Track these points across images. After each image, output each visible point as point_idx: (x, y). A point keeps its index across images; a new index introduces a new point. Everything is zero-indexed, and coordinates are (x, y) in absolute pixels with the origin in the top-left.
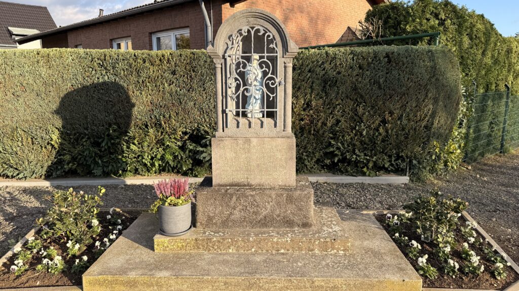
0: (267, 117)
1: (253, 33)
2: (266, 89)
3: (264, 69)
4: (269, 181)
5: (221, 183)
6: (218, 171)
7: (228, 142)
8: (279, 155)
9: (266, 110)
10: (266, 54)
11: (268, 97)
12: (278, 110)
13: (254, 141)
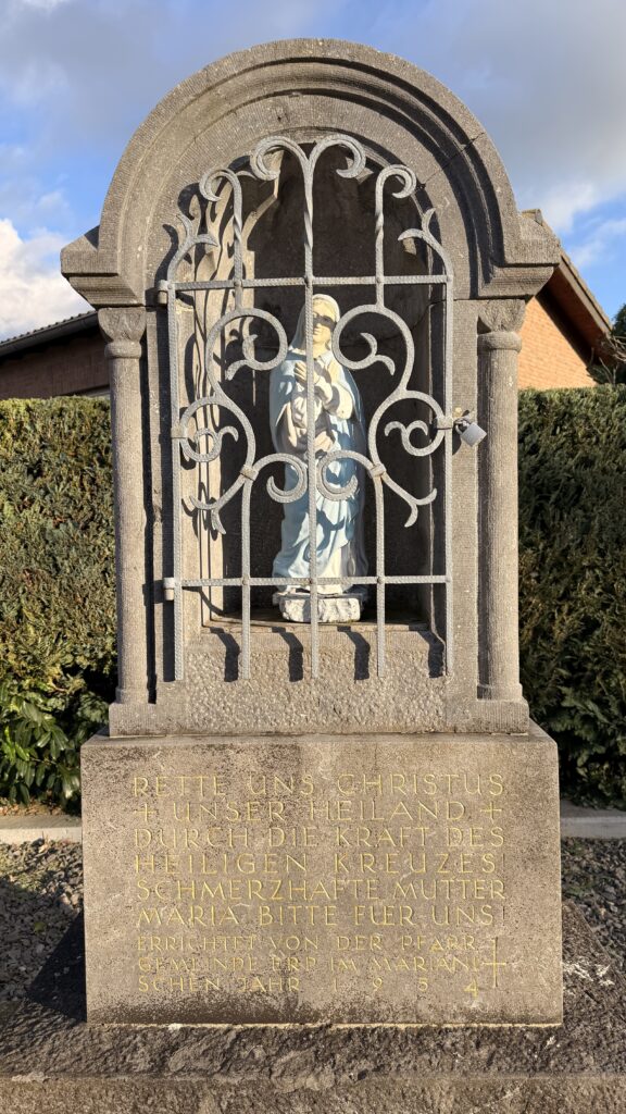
0: (389, 619)
1: (308, 167)
2: (382, 468)
3: (372, 358)
4: (407, 991)
5: (133, 1003)
6: (116, 934)
7: (172, 765)
8: (463, 839)
9: (383, 579)
10: (381, 279)
11: (396, 508)
12: (448, 578)
13: (323, 756)
